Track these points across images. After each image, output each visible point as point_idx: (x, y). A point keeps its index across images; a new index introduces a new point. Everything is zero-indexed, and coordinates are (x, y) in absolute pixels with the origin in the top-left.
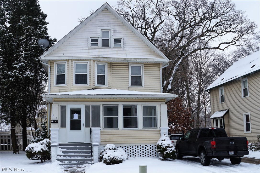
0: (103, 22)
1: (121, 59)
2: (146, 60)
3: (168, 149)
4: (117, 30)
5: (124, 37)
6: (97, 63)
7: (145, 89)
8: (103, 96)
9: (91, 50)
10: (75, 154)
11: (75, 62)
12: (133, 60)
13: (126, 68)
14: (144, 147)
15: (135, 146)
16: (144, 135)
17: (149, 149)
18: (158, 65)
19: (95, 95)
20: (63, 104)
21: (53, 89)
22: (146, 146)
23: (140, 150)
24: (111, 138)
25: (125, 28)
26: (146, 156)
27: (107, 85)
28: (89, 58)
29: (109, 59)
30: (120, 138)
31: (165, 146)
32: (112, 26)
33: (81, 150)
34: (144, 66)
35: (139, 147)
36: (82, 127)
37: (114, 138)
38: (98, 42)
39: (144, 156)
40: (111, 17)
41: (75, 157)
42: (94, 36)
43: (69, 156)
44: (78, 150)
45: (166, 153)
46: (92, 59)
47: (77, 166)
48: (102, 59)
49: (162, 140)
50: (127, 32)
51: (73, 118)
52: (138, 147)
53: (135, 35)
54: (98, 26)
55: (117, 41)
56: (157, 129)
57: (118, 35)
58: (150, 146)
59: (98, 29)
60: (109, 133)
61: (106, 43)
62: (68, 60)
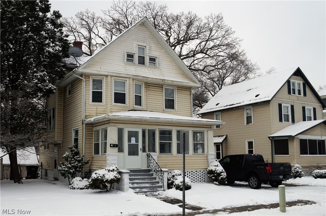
0: (140, 37)
1: (159, 80)
2: (181, 83)
4: (153, 47)
5: (159, 56)
6: (135, 82)
7: (178, 112)
8: (164, 120)
9: (128, 67)
10: (140, 181)
11: (114, 79)
12: (170, 82)
13: (160, 89)
14: (195, 172)
15: (188, 172)
16: (195, 161)
17: (199, 175)
18: (189, 89)
19: (156, 118)
20: (121, 126)
21: (89, 107)
22: (196, 171)
23: (191, 175)
24: (167, 164)
25: (159, 46)
26: (196, 181)
27: (144, 106)
28: (128, 76)
29: (148, 79)
30: (175, 164)
32: (147, 43)
33: (143, 177)
34: (177, 89)
35: (191, 173)
36: (140, 152)
37: (169, 164)
38: (134, 59)
39: (195, 181)
40: (146, 33)
41: (142, 184)
42: (131, 51)
43: (137, 183)
44: (139, 177)
45: (221, 178)
46: (132, 77)
47: (151, 193)
48: (141, 78)
50: (162, 51)
51: (131, 142)
52: (190, 173)
53: (169, 56)
54: (134, 40)
55: (152, 60)
56: (204, 154)
57: (153, 53)
58: (200, 171)
59: (134, 44)
60: (166, 159)
61: (142, 61)
62: (107, 76)
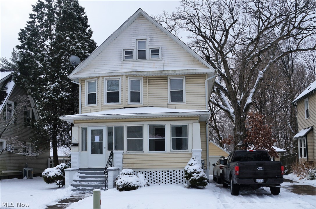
0: (139, 31)
1: (157, 73)
3: (193, 175)
4: (155, 38)
5: (162, 46)
6: (130, 78)
7: (187, 105)
8: (123, 116)
9: (125, 64)
10: (93, 179)
11: (106, 79)
12: (170, 72)
13: (164, 82)
14: (173, 172)
15: (162, 171)
16: (173, 159)
17: (178, 175)
18: (202, 76)
19: (114, 115)
20: (84, 125)
21: (85, 110)
22: (174, 171)
23: (167, 175)
24: (135, 162)
25: (163, 35)
26: (174, 182)
27: (142, 103)
28: (120, 74)
29: (143, 73)
30: (145, 162)
31: (191, 172)
32: (148, 35)
33: (101, 175)
34: (186, 79)
35: (167, 172)
36: (104, 151)
37: (138, 162)
38: (133, 55)
39: (172, 182)
40: (147, 24)
41: (91, 182)
42: (128, 48)
43: (86, 181)
44: (97, 175)
45: (191, 179)
46: (124, 74)
47: (90, 192)
48: (135, 73)
49: (189, 165)
50: (166, 39)
51: (94, 141)
52: (165, 172)
53: (175, 43)
54: (132, 36)
55: (155, 52)
56: (188, 151)
57: (155, 45)
58: (179, 171)
59: (133, 40)
60: (134, 157)
61: (142, 55)
62: (98, 77)
